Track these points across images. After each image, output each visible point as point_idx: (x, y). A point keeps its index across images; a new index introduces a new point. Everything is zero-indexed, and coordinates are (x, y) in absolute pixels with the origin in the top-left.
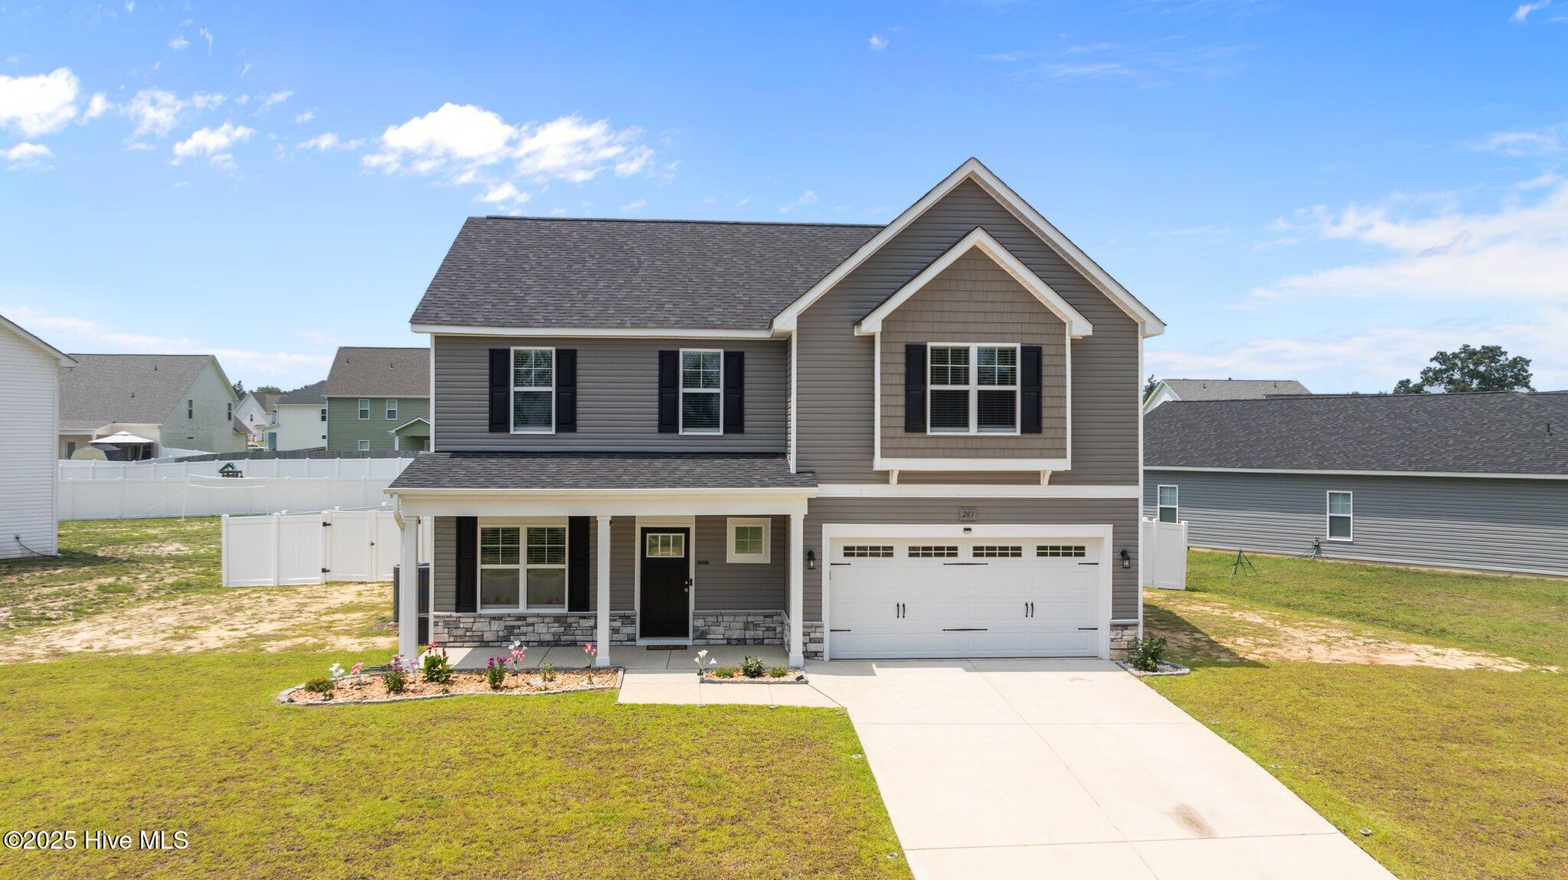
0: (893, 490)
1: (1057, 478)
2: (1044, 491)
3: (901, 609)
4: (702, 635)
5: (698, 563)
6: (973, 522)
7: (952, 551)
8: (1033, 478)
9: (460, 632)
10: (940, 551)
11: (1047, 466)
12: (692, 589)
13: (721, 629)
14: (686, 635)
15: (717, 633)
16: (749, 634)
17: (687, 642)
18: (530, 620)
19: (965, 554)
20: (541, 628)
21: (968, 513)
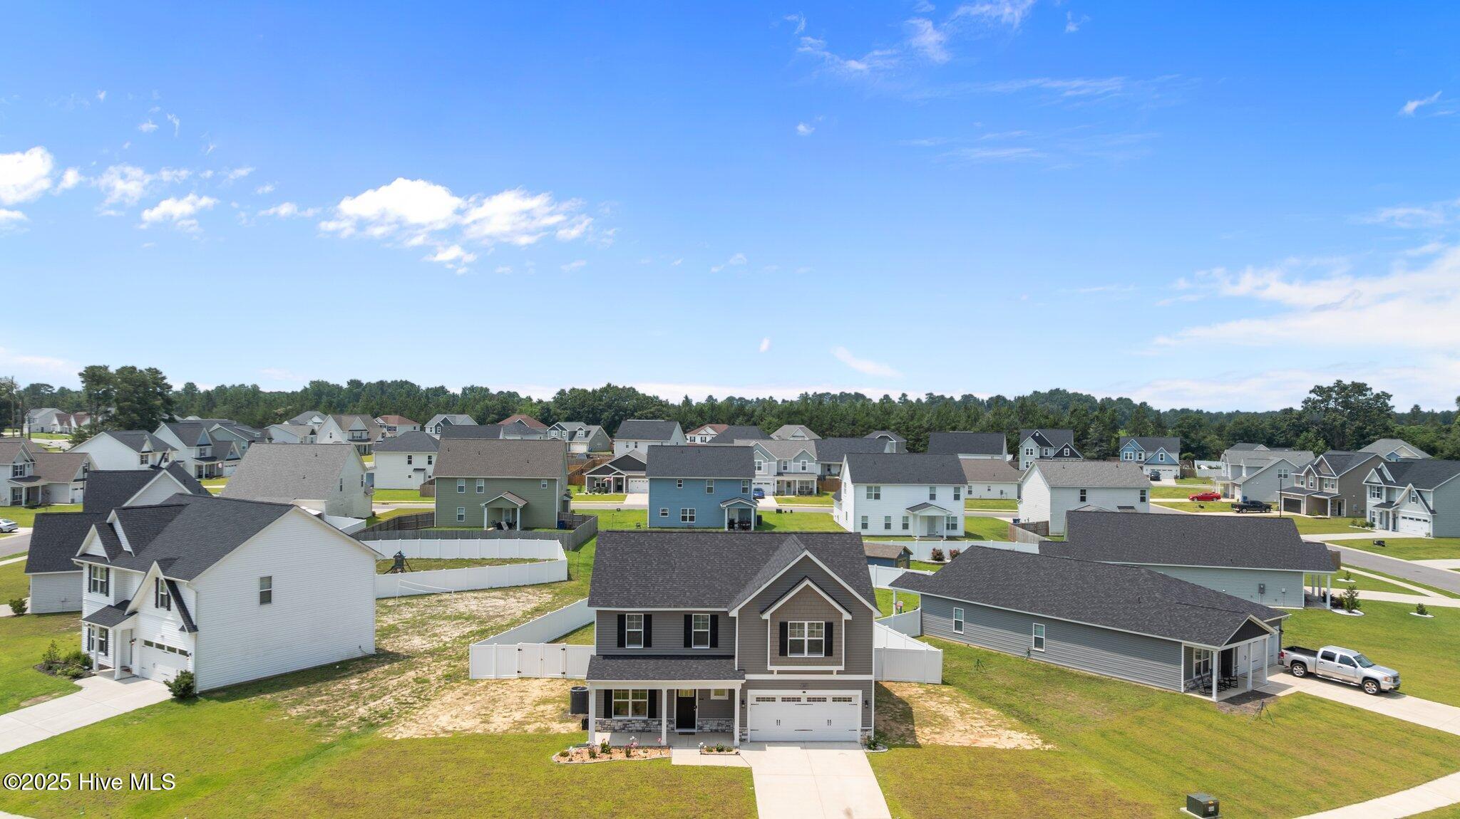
0: (775, 677)
1: (839, 672)
2: (835, 677)
3: (778, 722)
4: (701, 728)
5: (699, 699)
6: (808, 689)
7: (799, 699)
8: (831, 672)
9: (606, 726)
10: (794, 700)
11: (835, 668)
12: (697, 710)
13: (709, 726)
14: (694, 727)
15: (707, 728)
16: (720, 728)
17: (695, 731)
18: (633, 722)
19: (804, 701)
20: (637, 725)
21: (804, 685)
